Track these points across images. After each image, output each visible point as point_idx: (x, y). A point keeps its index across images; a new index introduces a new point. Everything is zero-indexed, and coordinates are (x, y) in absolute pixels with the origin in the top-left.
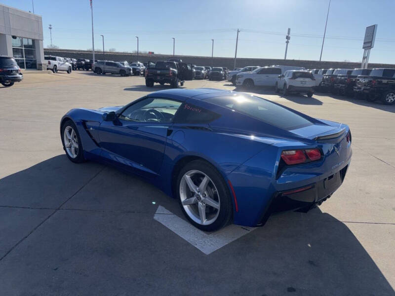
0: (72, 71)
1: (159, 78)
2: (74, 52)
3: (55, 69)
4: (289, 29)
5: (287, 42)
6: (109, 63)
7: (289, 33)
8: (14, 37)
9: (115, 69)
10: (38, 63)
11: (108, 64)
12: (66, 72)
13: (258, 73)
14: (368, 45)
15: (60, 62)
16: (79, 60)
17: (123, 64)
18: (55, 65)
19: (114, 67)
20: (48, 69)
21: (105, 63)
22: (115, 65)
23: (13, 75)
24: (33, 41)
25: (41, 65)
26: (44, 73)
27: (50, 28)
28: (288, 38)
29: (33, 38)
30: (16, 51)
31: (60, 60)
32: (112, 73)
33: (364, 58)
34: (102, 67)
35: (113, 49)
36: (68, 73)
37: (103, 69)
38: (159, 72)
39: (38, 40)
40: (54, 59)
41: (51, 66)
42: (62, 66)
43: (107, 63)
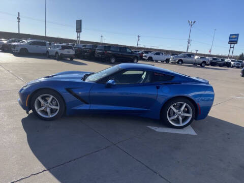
4: (19, 13)
5: (19, 22)
7: (19, 15)
13: (30, 45)
14: (79, 30)
28: (18, 18)
33: (78, 37)
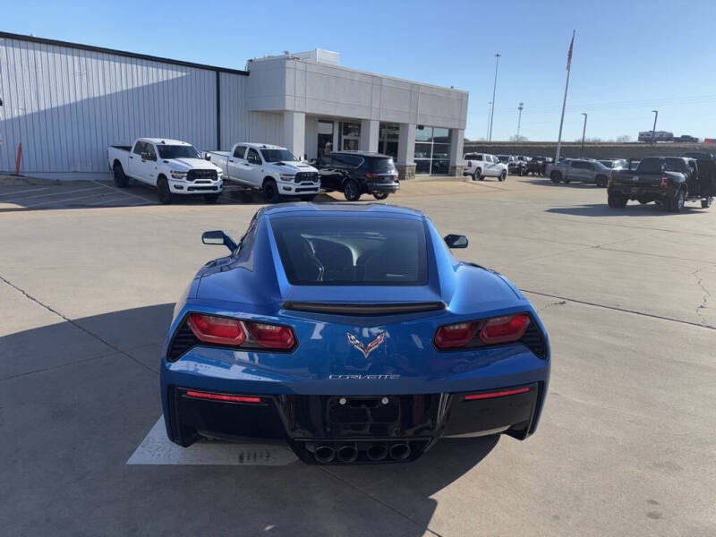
0: (507, 177)
1: (634, 190)
2: (544, 146)
3: (478, 175)
6: (578, 162)
8: (421, 127)
9: (588, 174)
10: (451, 165)
11: (575, 164)
12: (497, 179)
15: (488, 164)
16: (535, 159)
17: (609, 165)
18: (479, 168)
19: (587, 171)
20: (465, 174)
21: (570, 163)
22: (590, 166)
23: (387, 182)
24: (451, 131)
25: (455, 168)
26: (458, 180)
27: (521, 109)
29: (450, 127)
30: (420, 148)
31: (489, 160)
32: (585, 182)
34: (563, 170)
35: (626, 137)
36: (500, 180)
37: (564, 174)
38: (636, 178)
39: (457, 130)
40: (480, 158)
41: (472, 170)
42: (491, 169)
43: (573, 162)
